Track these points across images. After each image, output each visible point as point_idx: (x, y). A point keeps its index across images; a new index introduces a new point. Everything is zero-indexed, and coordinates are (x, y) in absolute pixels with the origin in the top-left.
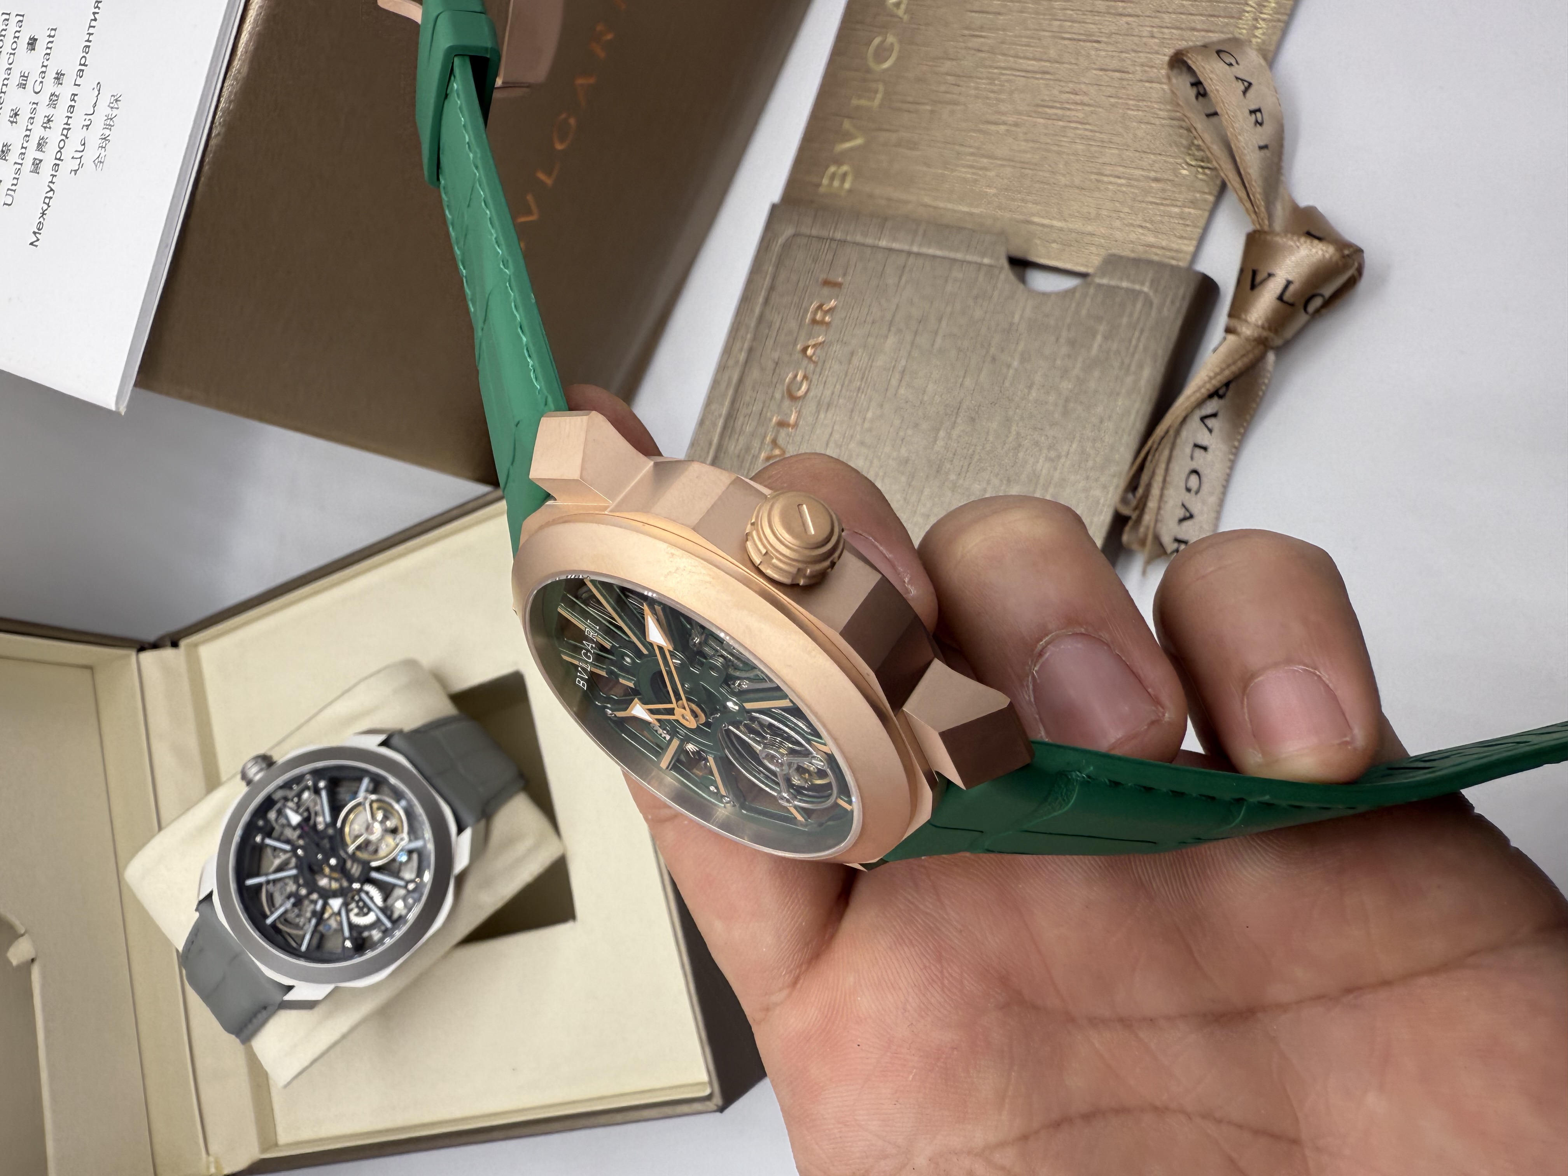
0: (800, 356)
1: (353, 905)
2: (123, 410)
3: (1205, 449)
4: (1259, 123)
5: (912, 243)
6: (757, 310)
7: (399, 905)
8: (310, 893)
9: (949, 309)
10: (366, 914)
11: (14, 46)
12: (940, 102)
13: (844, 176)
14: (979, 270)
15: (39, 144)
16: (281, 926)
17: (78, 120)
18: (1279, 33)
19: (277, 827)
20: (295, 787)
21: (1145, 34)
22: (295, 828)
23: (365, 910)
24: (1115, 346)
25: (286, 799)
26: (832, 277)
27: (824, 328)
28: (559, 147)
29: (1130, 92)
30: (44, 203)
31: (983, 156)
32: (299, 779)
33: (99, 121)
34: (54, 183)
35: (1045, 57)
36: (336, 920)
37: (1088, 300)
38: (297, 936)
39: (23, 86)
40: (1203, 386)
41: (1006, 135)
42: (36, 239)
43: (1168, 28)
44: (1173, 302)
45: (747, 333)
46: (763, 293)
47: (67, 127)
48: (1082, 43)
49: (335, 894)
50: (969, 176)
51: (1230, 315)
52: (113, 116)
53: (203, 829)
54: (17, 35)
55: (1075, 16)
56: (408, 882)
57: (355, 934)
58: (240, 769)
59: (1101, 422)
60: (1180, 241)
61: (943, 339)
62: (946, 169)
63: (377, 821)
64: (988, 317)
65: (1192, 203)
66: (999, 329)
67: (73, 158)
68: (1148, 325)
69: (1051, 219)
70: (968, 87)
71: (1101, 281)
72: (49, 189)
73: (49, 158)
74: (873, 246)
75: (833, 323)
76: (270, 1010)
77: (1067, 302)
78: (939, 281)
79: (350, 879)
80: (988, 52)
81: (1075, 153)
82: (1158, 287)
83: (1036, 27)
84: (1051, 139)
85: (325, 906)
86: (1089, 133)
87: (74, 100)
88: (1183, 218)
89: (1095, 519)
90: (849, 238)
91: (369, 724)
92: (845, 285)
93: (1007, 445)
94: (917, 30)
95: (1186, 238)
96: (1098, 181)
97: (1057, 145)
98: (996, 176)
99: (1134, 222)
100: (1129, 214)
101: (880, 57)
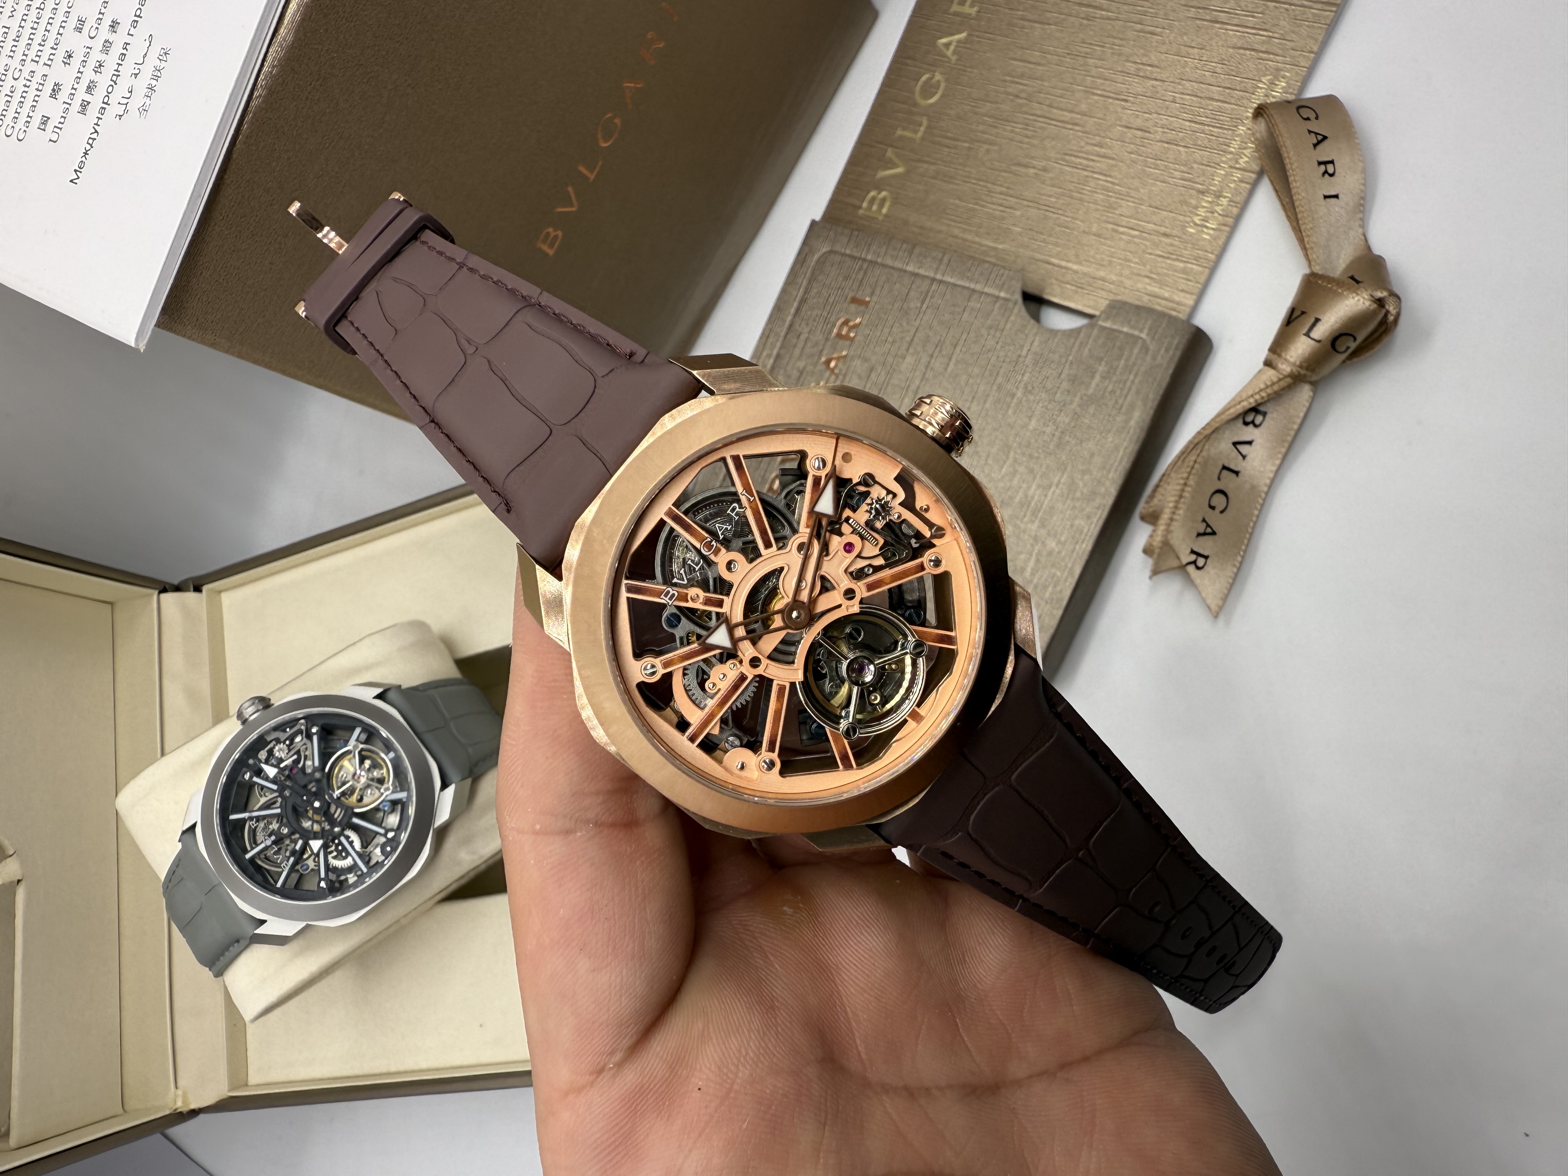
0: (824, 367)
1: (332, 848)
2: (142, 347)
4: (1329, 174)
5: (936, 273)
6: (788, 320)
7: (377, 854)
8: (291, 833)
9: (964, 336)
10: (345, 858)
12: (978, 141)
13: (884, 200)
14: (996, 302)
15: (89, 87)
17: (128, 69)
20: (289, 729)
23: (344, 854)
24: (1110, 387)
25: (278, 741)
26: (859, 295)
27: (848, 343)
28: (603, 144)
29: (1150, 151)
30: (88, 143)
31: (1011, 196)
32: (294, 721)
33: (147, 71)
34: (99, 125)
35: (1076, 109)
36: (314, 861)
37: (1091, 341)
38: (275, 873)
39: (79, 30)
41: (1034, 178)
42: (76, 177)
43: (1189, 95)
44: (1167, 350)
45: (777, 340)
46: (796, 304)
47: (116, 73)
48: (1111, 100)
49: (316, 836)
50: (997, 212)
52: (161, 68)
53: (195, 765)
55: (1108, 74)
56: (387, 831)
57: (331, 876)
58: (240, 707)
59: (1092, 456)
60: (1182, 294)
61: (955, 365)
62: (977, 204)
63: (364, 770)
64: (998, 347)
65: (1196, 260)
66: (1008, 360)
67: (119, 103)
68: (1143, 369)
69: (1068, 261)
70: (1005, 130)
71: (1104, 324)
72: (94, 131)
73: (96, 101)
74: (901, 270)
75: (858, 338)
76: (243, 943)
77: (1072, 340)
78: (957, 309)
79: (332, 822)
80: (1025, 99)
81: (1095, 203)
82: (1155, 334)
83: (1071, 81)
84: (1076, 187)
85: (305, 845)
86: (1110, 185)
87: (126, 48)
88: (1187, 274)
89: (1077, 547)
90: (879, 260)
91: (368, 677)
92: (872, 304)
93: (1004, 470)
94: (965, 71)
95: (1187, 292)
96: (1113, 230)
97: (1080, 193)
98: (1022, 215)
99: (1142, 272)
100: (1139, 264)
101: (927, 92)
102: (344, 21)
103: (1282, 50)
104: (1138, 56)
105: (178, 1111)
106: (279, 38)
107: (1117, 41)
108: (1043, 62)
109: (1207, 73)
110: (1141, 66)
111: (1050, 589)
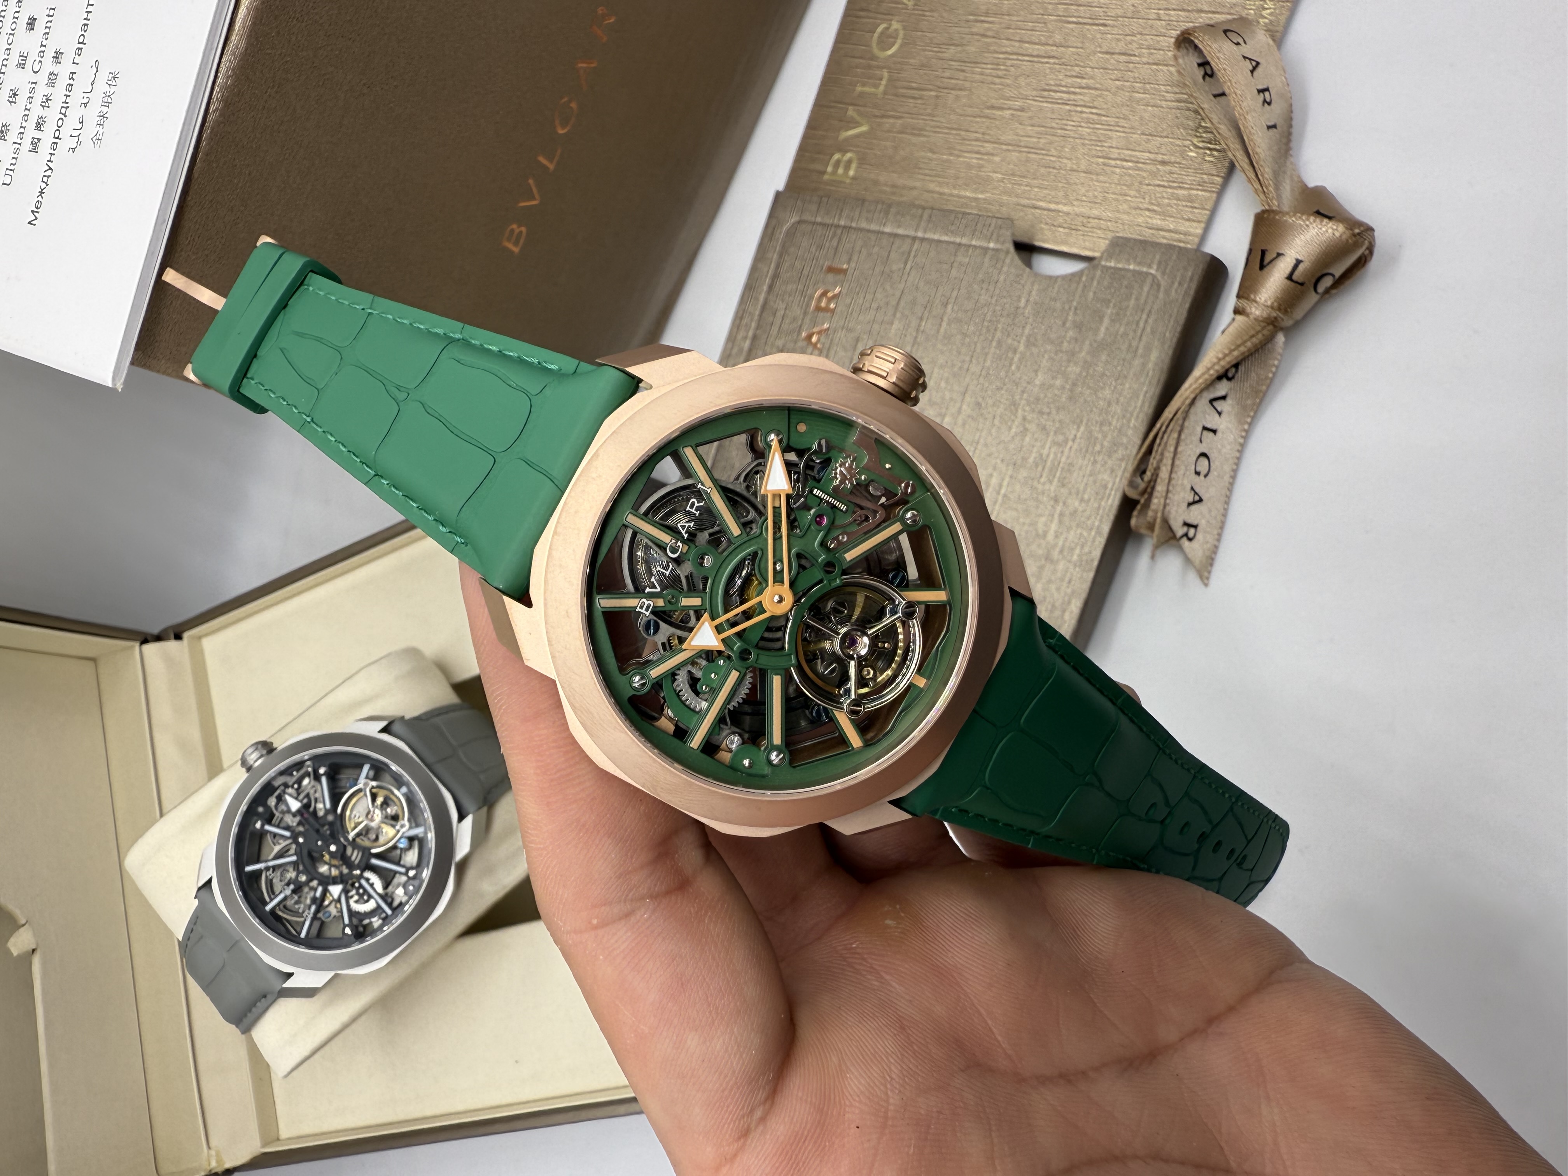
0: (805, 343)
1: (354, 892)
2: (119, 387)
3: (1214, 431)
4: (1267, 102)
5: (916, 230)
6: (762, 298)
7: (400, 893)
8: (310, 880)
9: (955, 293)
10: (367, 901)
11: (14, 26)
12: (945, 88)
13: (850, 162)
14: (985, 254)
15: (38, 123)
16: (280, 913)
17: (77, 97)
18: (1286, 13)
19: (277, 814)
20: (295, 773)
21: (1154, 16)
22: (294, 815)
23: (366, 898)
24: (1122, 329)
25: (286, 785)
26: (836, 264)
27: (829, 314)
28: (561, 131)
29: (1136, 75)
30: (42, 181)
31: (988, 141)
32: (299, 765)
33: (97, 98)
34: (52, 162)
35: (1051, 42)
36: (336, 907)
37: (1095, 283)
38: (297, 922)
39: (22, 66)
40: (1212, 368)
41: (1012, 120)
42: (34, 218)
43: (1174, 10)
44: (1180, 284)
45: (752, 320)
46: (767, 281)
47: (65, 105)
48: (1088, 27)
49: (335, 881)
50: (974, 161)
51: (1239, 296)
52: (111, 93)
53: (203, 817)
54: (17, 15)
56: (408, 869)
57: (355, 921)
58: (240, 755)
59: (1109, 404)
60: (1187, 223)
61: (949, 324)
62: (951, 154)
63: (377, 807)
64: (993, 301)
65: (1200, 185)
66: (1005, 313)
67: (71, 136)
68: (1156, 307)
69: (1057, 203)
70: (973, 73)
71: (1108, 264)
72: (48, 168)
73: (47, 138)
74: (878, 232)
75: (839, 310)
76: (270, 998)
77: (1074, 286)
78: (945, 267)
79: (351, 866)
80: (993, 37)
81: (1081, 137)
82: (1166, 269)
83: (1041, 11)
84: (1057, 124)
85: (325, 892)
86: (1095, 117)
87: (72, 78)
88: (1191, 201)
89: (1103, 503)
90: (854, 225)
91: (370, 711)
92: (850, 272)
93: (1013, 430)
94: (924, 16)
95: (1194, 221)
96: (1105, 164)
97: (1062, 129)
98: (1002, 161)
99: (1141, 206)
100: (1136, 197)
101: (885, 43)
102: (295, 22)
105: (213, 1172)
106: (231, 46)
111: (1077, 551)
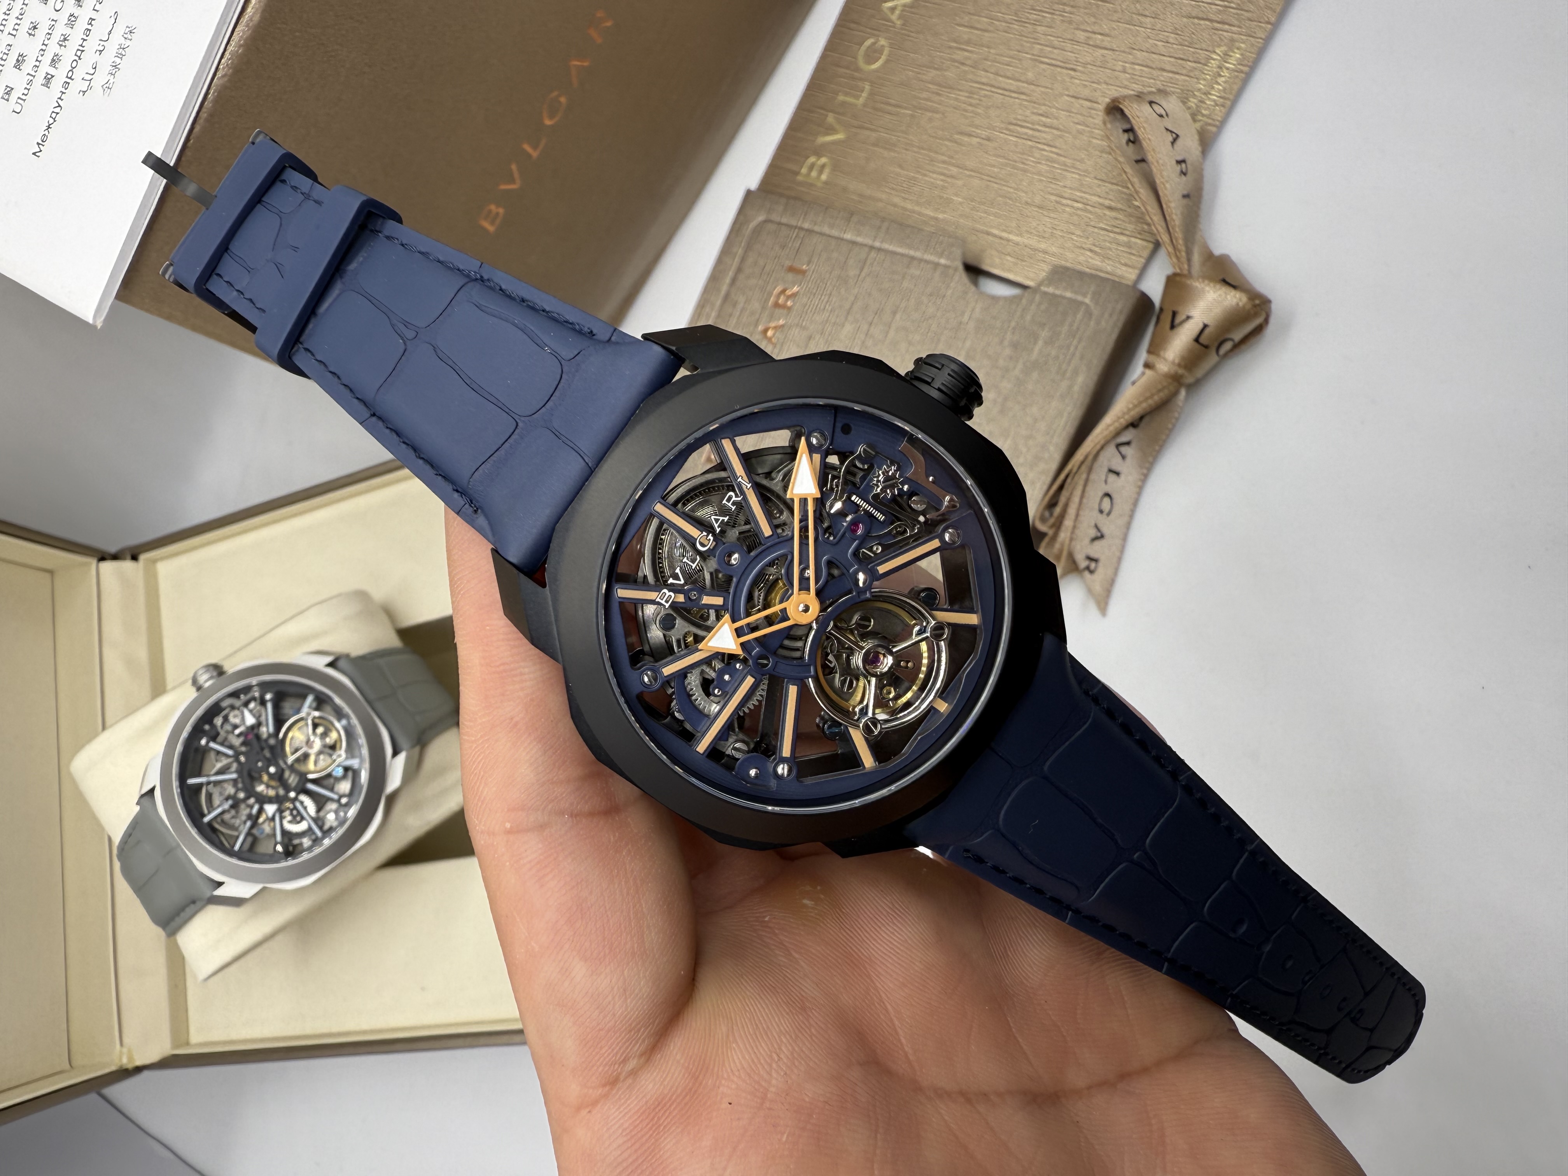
0: (760, 336)
1: (287, 813)
2: (99, 325)
3: (1117, 474)
5: (874, 241)
6: (724, 288)
7: (331, 818)
8: (247, 798)
9: (904, 304)
10: (299, 822)
12: (920, 108)
13: (822, 167)
14: (935, 270)
15: (53, 60)
16: (217, 826)
17: (92, 44)
19: (222, 733)
20: (242, 696)
21: (1119, 68)
23: (298, 818)
24: (1054, 353)
25: (233, 707)
26: (797, 265)
27: (785, 311)
28: (548, 122)
30: (51, 117)
31: (953, 165)
32: (247, 689)
33: (112, 48)
34: (62, 100)
35: (1023, 78)
36: (269, 825)
37: (1033, 307)
38: (231, 836)
41: (977, 148)
42: (39, 150)
43: (1139, 65)
44: (1111, 315)
46: (731, 274)
47: (81, 48)
48: (1059, 69)
49: (270, 801)
50: (938, 181)
51: (1150, 352)
52: (125, 46)
53: (150, 729)
55: (1056, 42)
56: (341, 796)
57: (286, 840)
58: (191, 675)
60: (1124, 268)
62: (918, 172)
63: (317, 736)
64: (939, 314)
67: (83, 79)
68: (1086, 334)
69: (1009, 233)
70: (948, 98)
71: (1046, 290)
72: (57, 105)
73: (60, 75)
74: (839, 238)
75: (794, 308)
76: (199, 904)
77: (1012, 308)
78: (898, 277)
79: (287, 787)
80: (971, 66)
81: (1039, 173)
82: (1099, 298)
83: (1019, 48)
84: (1019, 157)
85: (261, 811)
86: (1054, 156)
87: (91, 24)
88: (1130, 247)
90: (817, 229)
91: (315, 645)
92: (809, 273)
94: (909, 36)
95: (1129, 266)
96: (1057, 202)
97: (1023, 163)
98: (964, 185)
99: (1084, 246)
100: (1081, 237)
101: (871, 57)
103: (1237, 20)
104: (1088, 24)
105: (124, 1067)
107: (1068, 9)
108: (991, 28)
109: (1159, 43)
110: (1090, 35)
